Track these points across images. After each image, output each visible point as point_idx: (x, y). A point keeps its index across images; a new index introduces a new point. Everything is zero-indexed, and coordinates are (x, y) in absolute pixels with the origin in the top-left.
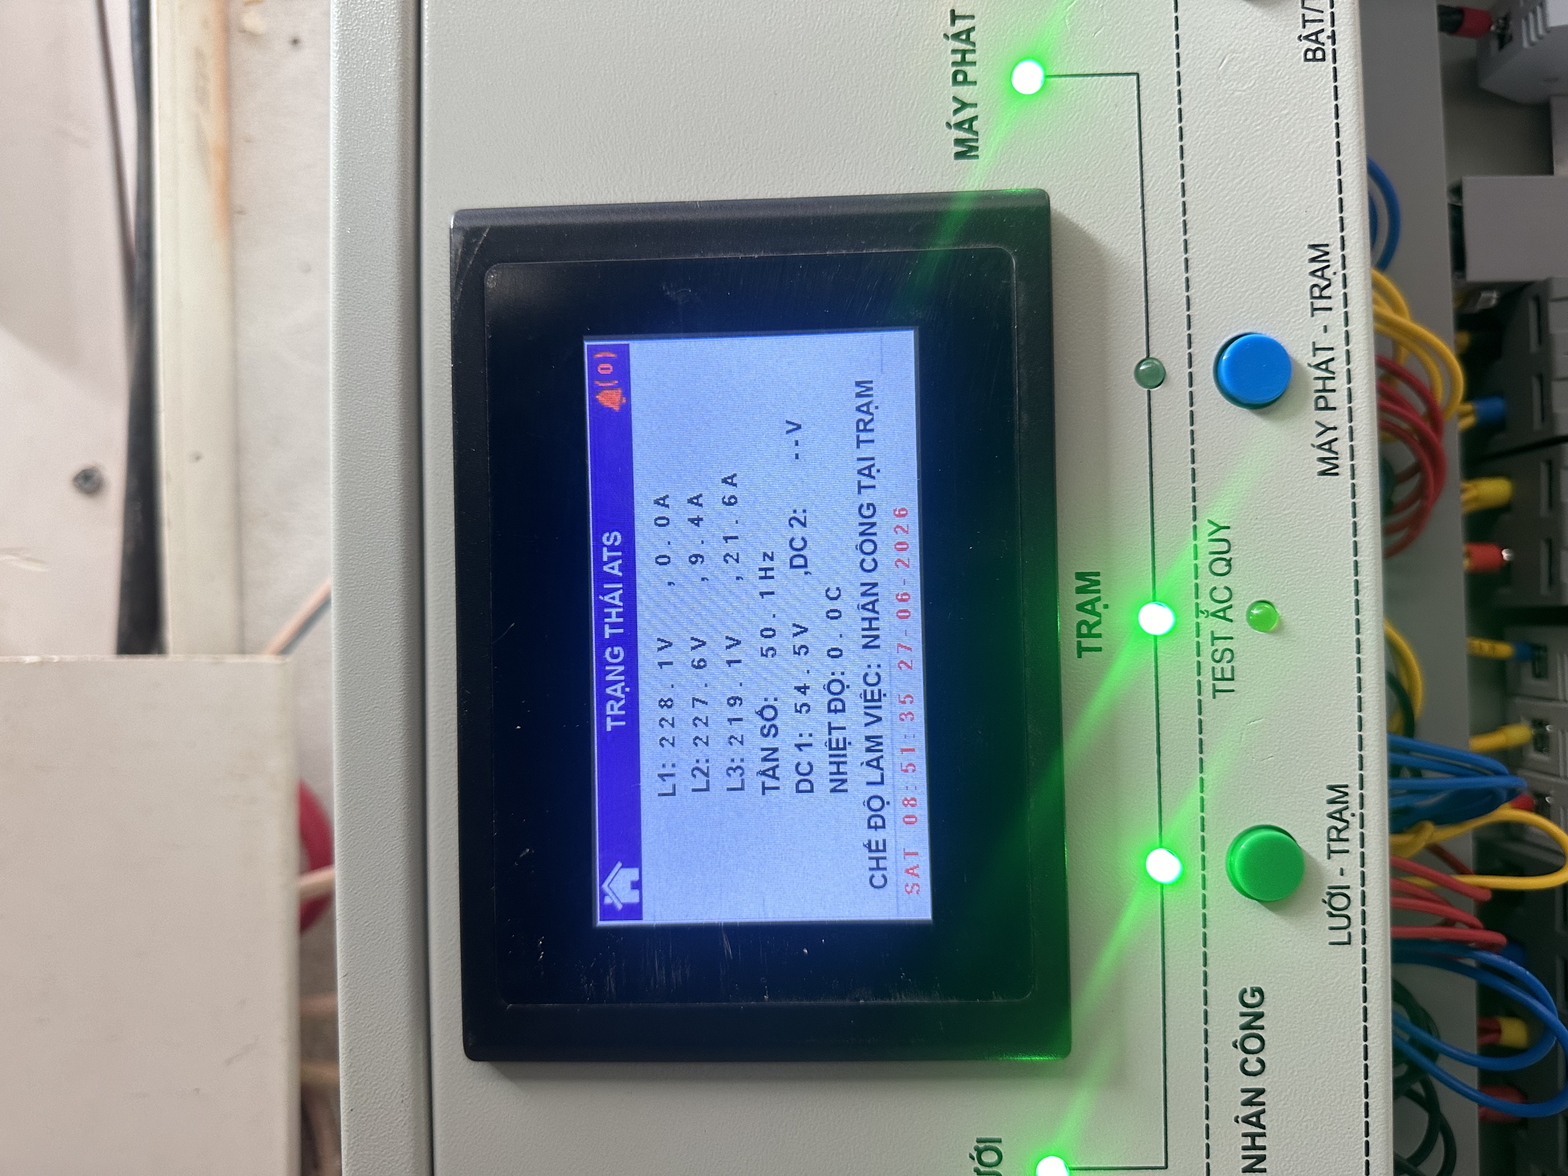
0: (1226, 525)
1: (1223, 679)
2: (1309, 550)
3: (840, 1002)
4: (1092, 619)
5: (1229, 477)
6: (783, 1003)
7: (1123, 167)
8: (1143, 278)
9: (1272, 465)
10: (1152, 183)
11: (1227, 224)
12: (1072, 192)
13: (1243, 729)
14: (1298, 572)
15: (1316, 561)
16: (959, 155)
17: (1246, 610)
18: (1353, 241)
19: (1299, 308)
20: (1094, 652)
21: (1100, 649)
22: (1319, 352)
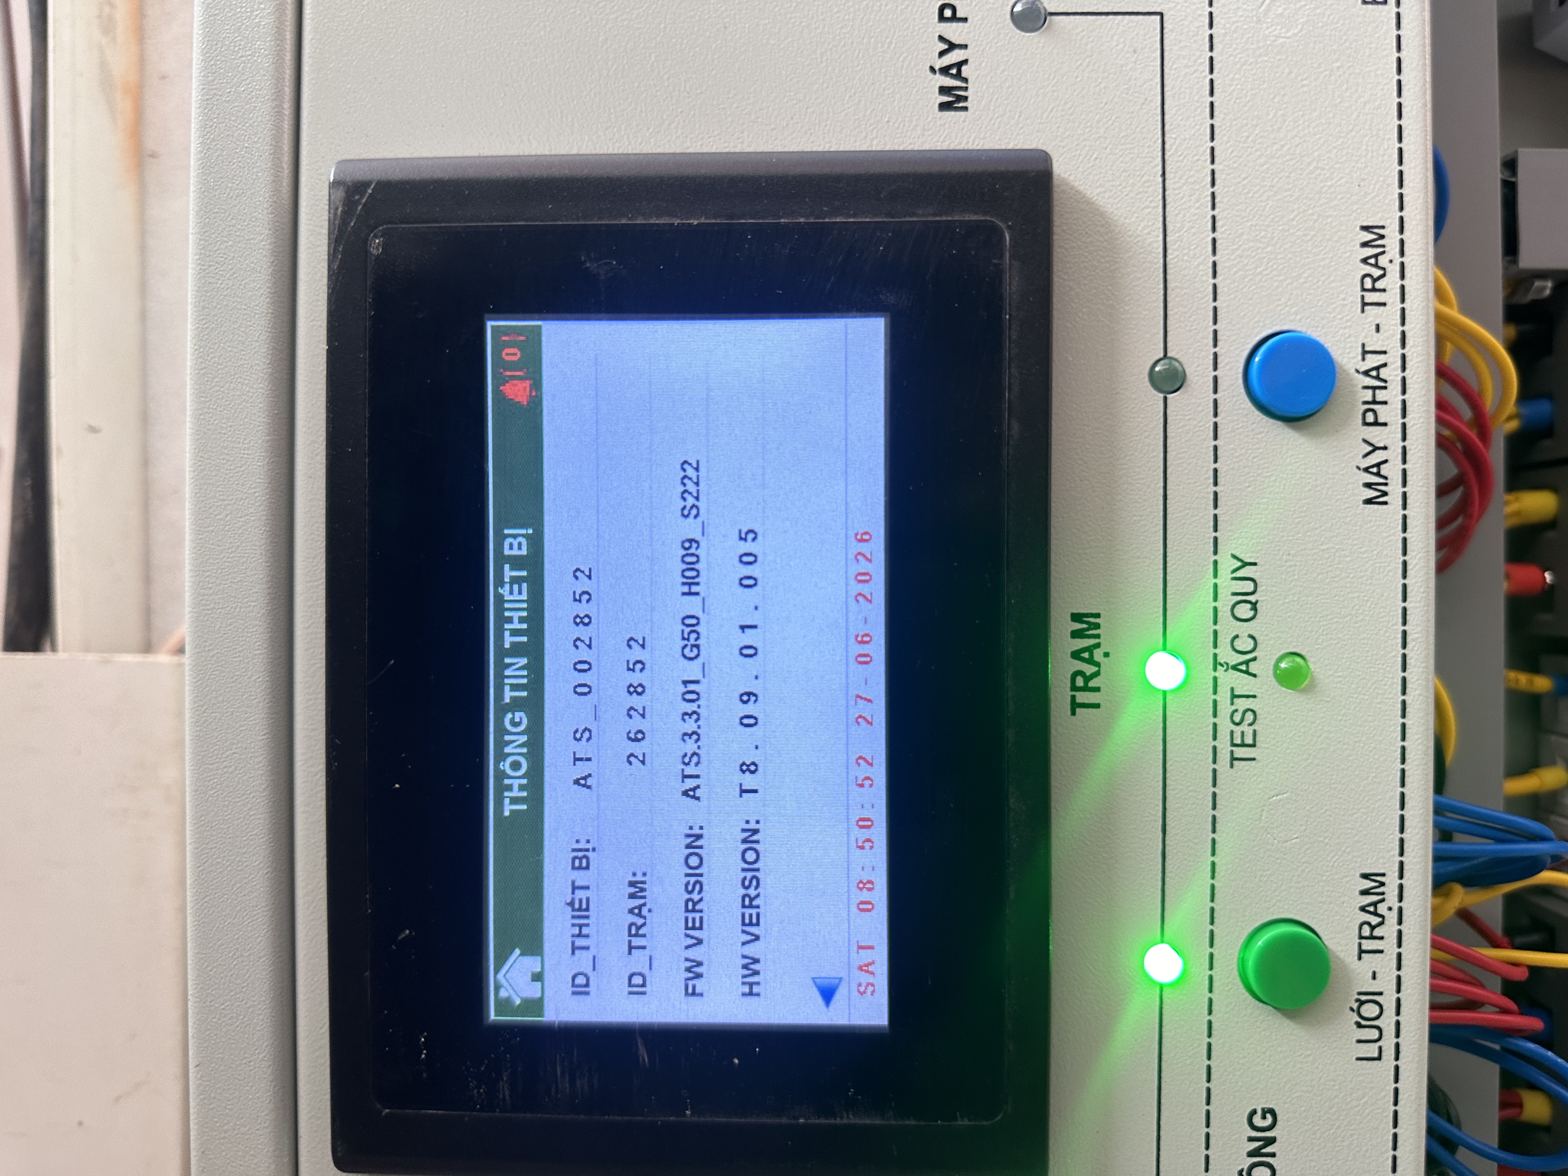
0: (1252, 561)
1: (1243, 745)
2: (1349, 593)
3: (777, 1121)
4: (1089, 669)
5: (1259, 503)
6: (708, 1119)
7: (1142, 126)
8: (1162, 261)
9: (1310, 490)
10: (1174, 147)
11: (1264, 198)
12: (1080, 155)
13: (1264, 805)
14: (1336, 620)
15: (1357, 607)
17: (1273, 663)
18: (1414, 223)
19: (1346, 302)
20: (1090, 709)
21: (1097, 706)
22: (1368, 356)
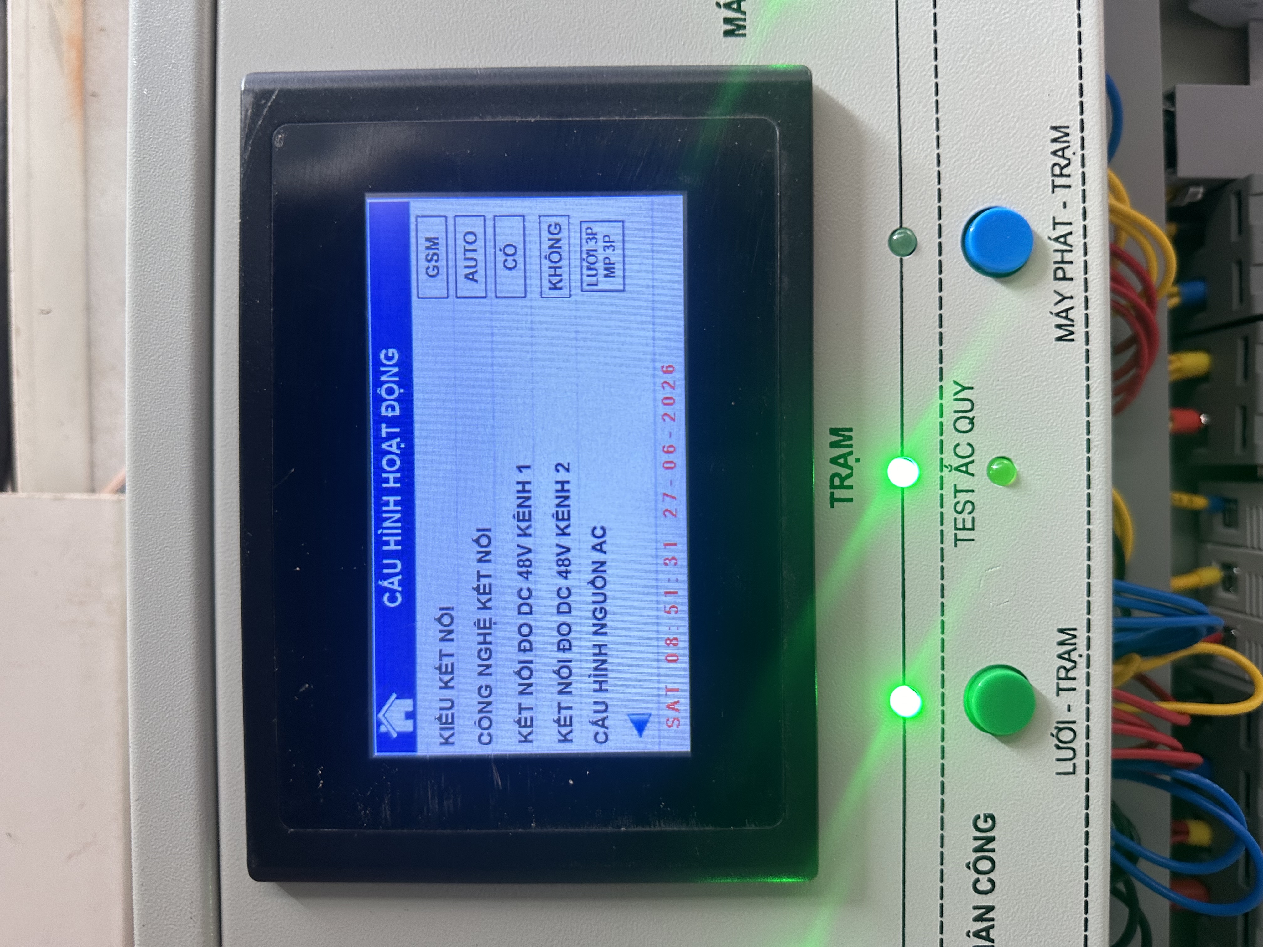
0: (970, 385)
1: (964, 529)
2: (1045, 410)
3: (604, 829)
4: (844, 472)
5: (974, 341)
6: (550, 830)
7: (881, 48)
8: (897, 153)
9: (1014, 331)
10: (907, 65)
11: (976, 104)
12: (833, 70)
13: (982, 576)
14: (1035, 431)
15: (1051, 421)
16: (727, 33)
17: (986, 465)
18: (1091, 124)
19: (1040, 185)
20: (845, 503)
21: (851, 500)
22: (1058, 227)
